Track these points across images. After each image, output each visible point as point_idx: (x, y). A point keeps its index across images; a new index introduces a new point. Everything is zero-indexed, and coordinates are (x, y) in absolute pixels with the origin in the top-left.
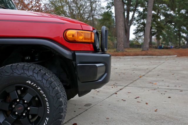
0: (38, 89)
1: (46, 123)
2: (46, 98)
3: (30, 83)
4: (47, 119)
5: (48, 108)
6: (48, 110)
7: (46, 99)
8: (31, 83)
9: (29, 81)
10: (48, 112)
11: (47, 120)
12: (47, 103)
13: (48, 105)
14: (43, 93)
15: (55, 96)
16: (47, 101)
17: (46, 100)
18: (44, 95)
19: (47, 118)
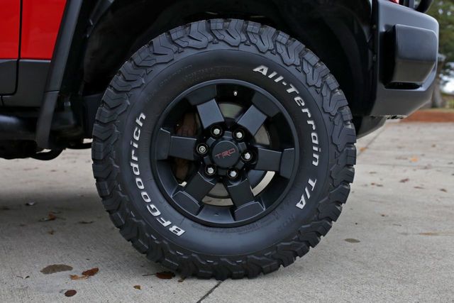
0: (289, 91)
1: (309, 196)
2: (310, 119)
3: (265, 73)
4: (312, 183)
5: (315, 149)
6: (315, 156)
7: (309, 122)
8: (269, 73)
9: (262, 67)
10: (316, 164)
11: (310, 187)
12: (313, 134)
13: (316, 142)
14: (303, 104)
15: (337, 114)
16: (314, 128)
17: (312, 125)
18: (304, 111)
19: (310, 182)
